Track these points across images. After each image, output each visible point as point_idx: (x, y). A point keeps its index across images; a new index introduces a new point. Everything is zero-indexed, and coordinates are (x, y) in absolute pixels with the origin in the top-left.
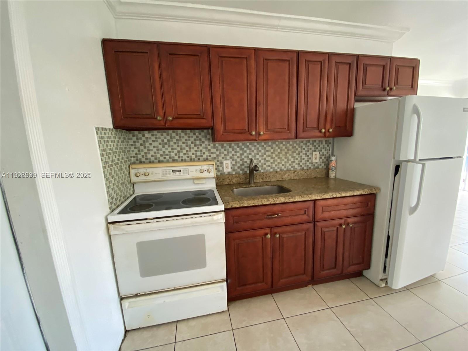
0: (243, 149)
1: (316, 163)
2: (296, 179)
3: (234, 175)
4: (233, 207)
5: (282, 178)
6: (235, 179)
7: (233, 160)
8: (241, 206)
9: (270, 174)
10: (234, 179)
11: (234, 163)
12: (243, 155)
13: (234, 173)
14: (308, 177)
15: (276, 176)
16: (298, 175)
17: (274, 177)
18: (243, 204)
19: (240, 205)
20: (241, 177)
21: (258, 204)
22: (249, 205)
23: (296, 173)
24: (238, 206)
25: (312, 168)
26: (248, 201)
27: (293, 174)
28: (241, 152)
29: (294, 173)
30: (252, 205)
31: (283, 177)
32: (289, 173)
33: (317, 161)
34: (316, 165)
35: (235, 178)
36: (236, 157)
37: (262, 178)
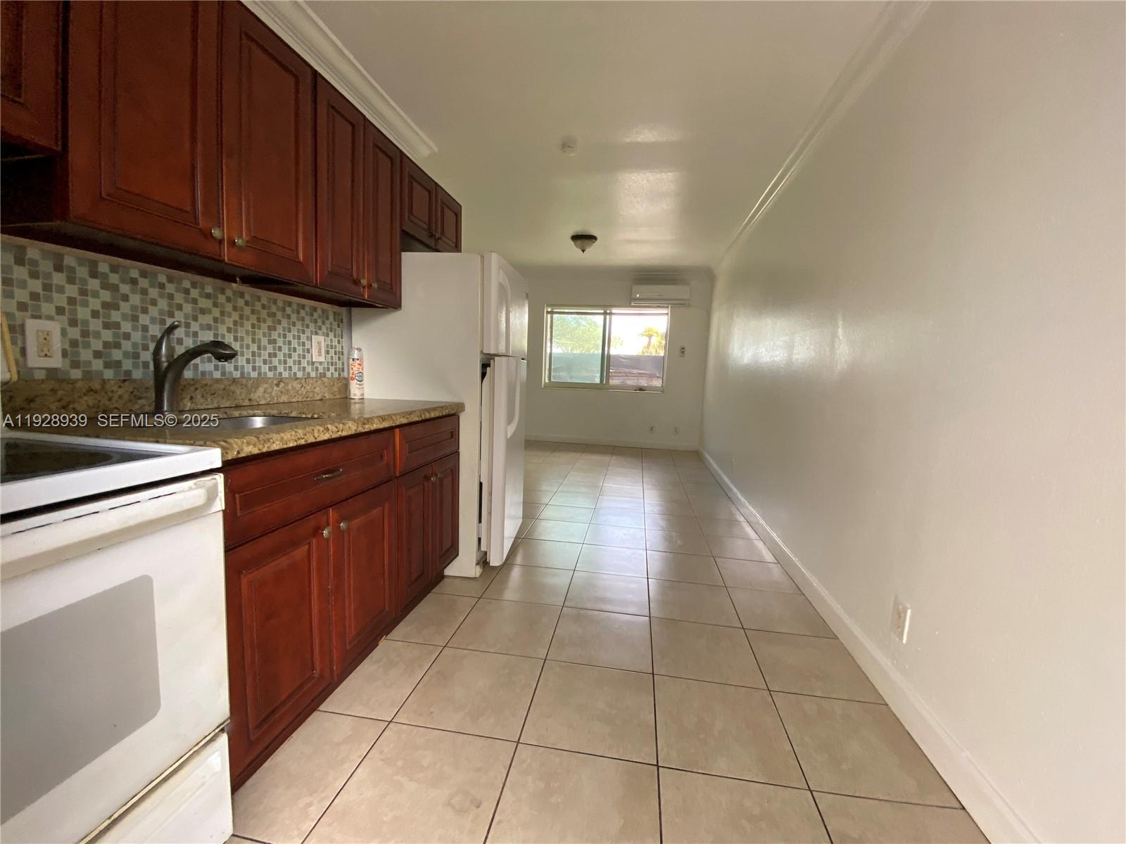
0: (114, 288)
1: (321, 363)
2: (282, 403)
3: (79, 385)
4: (242, 455)
5: (250, 400)
6: (85, 398)
7: (73, 322)
8: (265, 450)
9: (216, 386)
10: (80, 397)
11: (74, 333)
12: (117, 308)
13: (76, 374)
14: (307, 398)
15: (233, 392)
16: (288, 390)
17: (229, 395)
18: (269, 444)
19: (261, 447)
20: (112, 392)
21: (306, 441)
22: (285, 447)
23: (282, 385)
24: (256, 451)
25: (313, 374)
26: (282, 435)
27: (275, 388)
28: (106, 296)
29: (278, 385)
30: (291, 445)
31: (252, 396)
32: (266, 385)
33: (322, 359)
34: (321, 370)
35: (85, 394)
36: (83, 313)
37: (191, 398)
